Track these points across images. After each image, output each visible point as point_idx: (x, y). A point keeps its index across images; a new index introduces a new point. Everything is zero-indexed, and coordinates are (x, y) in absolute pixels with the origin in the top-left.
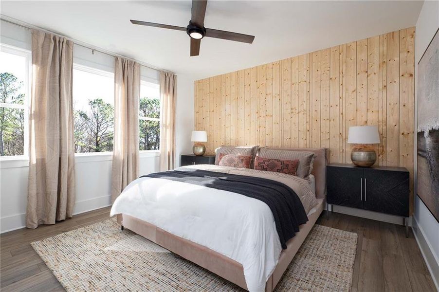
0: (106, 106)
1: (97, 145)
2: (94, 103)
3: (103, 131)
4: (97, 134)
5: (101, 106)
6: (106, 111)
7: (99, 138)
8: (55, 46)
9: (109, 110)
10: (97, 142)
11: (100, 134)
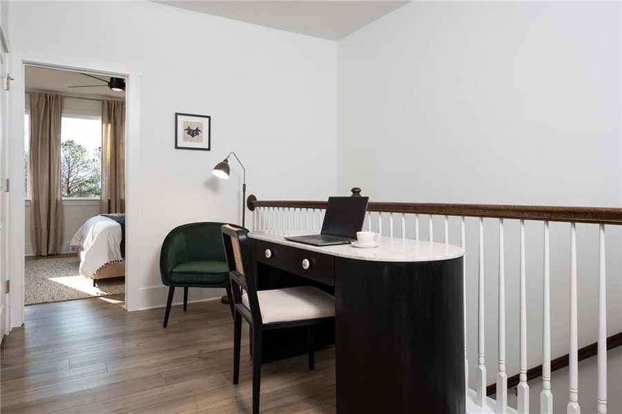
0: (77, 148)
1: (69, 192)
2: (66, 145)
3: (74, 176)
4: (68, 180)
5: (72, 148)
6: (77, 154)
7: (70, 184)
8: (46, 103)
9: (80, 152)
10: (69, 188)
11: (71, 179)
